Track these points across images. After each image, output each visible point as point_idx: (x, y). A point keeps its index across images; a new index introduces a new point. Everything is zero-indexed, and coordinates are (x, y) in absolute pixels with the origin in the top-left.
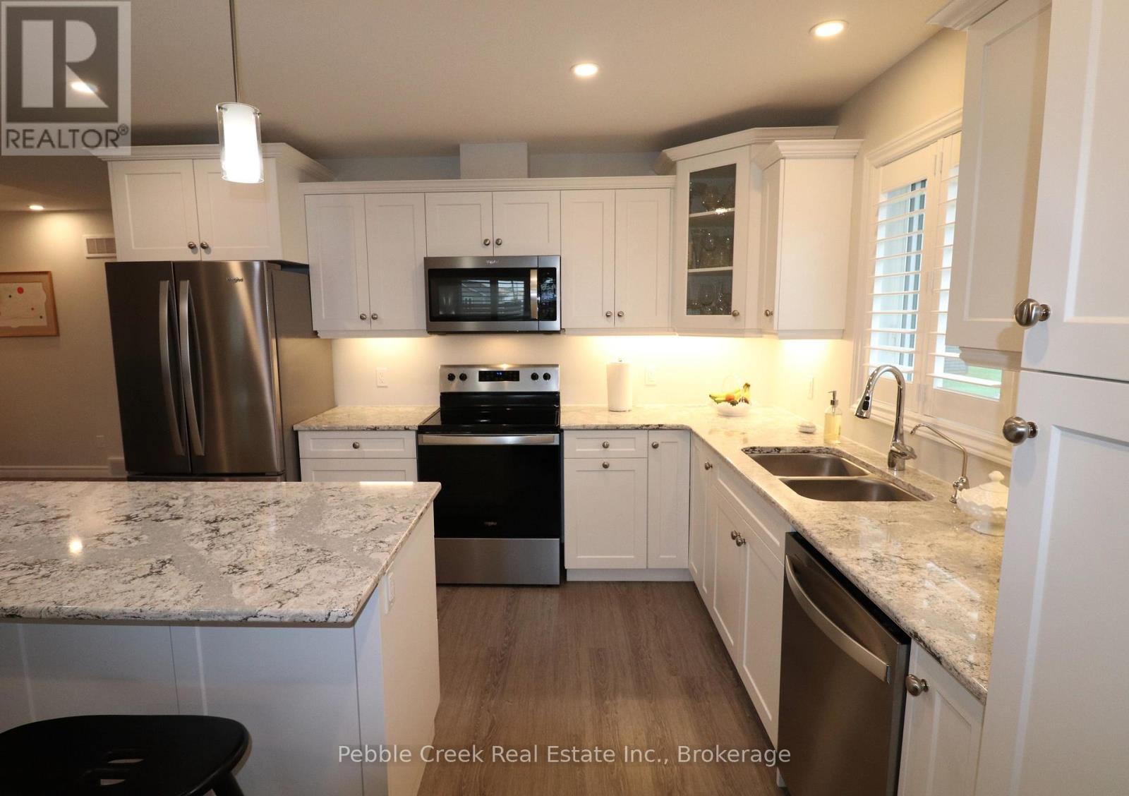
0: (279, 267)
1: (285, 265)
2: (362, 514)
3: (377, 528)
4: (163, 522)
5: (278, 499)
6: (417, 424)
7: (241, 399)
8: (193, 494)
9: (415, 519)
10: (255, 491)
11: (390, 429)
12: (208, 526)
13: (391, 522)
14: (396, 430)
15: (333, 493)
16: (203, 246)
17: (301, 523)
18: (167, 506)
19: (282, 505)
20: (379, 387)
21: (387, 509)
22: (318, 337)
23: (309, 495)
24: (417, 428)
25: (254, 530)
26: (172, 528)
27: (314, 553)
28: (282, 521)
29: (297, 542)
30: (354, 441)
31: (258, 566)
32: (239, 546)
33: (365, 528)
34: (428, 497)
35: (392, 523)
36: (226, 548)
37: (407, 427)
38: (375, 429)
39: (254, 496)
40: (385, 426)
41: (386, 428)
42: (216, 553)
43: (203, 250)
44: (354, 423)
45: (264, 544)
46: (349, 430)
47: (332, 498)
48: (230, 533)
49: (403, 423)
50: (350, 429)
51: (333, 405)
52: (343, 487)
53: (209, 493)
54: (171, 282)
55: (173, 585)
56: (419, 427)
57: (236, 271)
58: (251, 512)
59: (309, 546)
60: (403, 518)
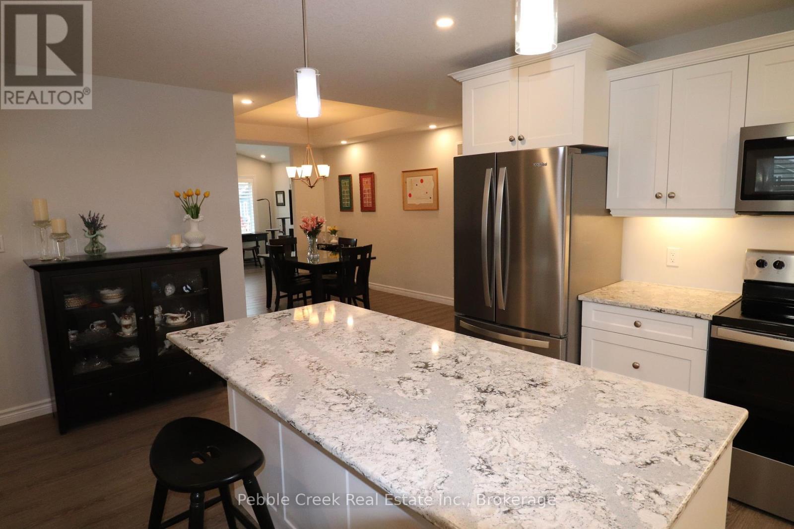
0: (579, 151)
1: (585, 149)
2: (635, 432)
3: (652, 462)
4: (447, 379)
5: (547, 380)
6: (713, 314)
7: (541, 264)
8: (479, 353)
9: (709, 465)
10: (529, 363)
11: (677, 314)
12: (478, 395)
13: (671, 458)
14: (684, 316)
15: (604, 388)
16: (520, 139)
17: (562, 420)
18: (456, 361)
19: (549, 389)
20: (668, 266)
21: (668, 433)
22: (611, 215)
23: (578, 384)
24: (711, 319)
25: (516, 414)
26: (451, 386)
27: (568, 475)
28: (544, 412)
29: (553, 451)
30: (637, 319)
31: (506, 470)
32: (496, 433)
33: (636, 457)
34: (729, 430)
35: (674, 461)
36: (485, 431)
37: (698, 315)
38: (660, 311)
39: (525, 370)
40: (672, 311)
41: (673, 313)
42: (475, 433)
43: (519, 142)
44: (638, 302)
45: (519, 439)
46: (631, 307)
47: (601, 395)
48: (493, 411)
49: (694, 310)
50: (633, 307)
51: (618, 278)
52: (617, 383)
53: (491, 355)
54: (494, 170)
55: (426, 464)
56: (714, 317)
57: (545, 157)
58: (518, 389)
59: (564, 462)
60: (691, 458)
